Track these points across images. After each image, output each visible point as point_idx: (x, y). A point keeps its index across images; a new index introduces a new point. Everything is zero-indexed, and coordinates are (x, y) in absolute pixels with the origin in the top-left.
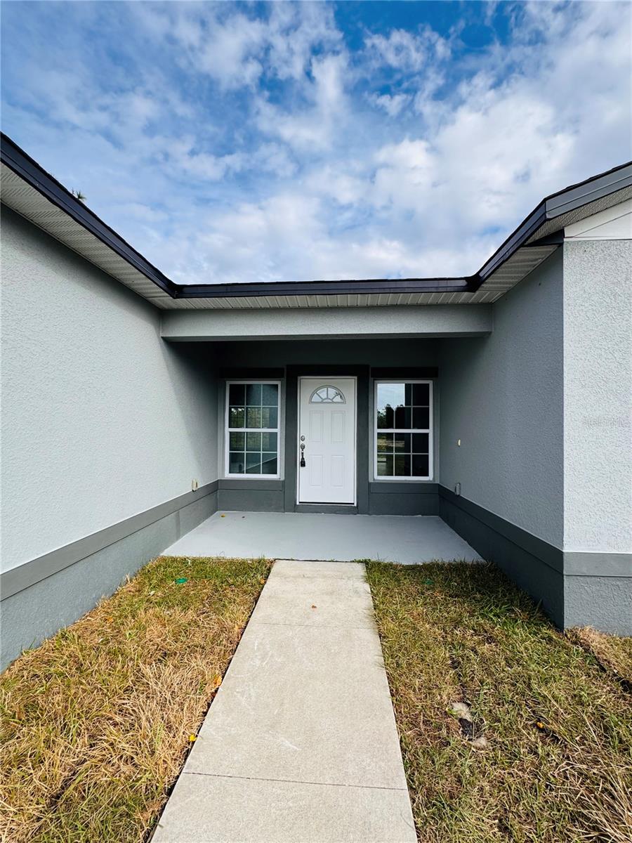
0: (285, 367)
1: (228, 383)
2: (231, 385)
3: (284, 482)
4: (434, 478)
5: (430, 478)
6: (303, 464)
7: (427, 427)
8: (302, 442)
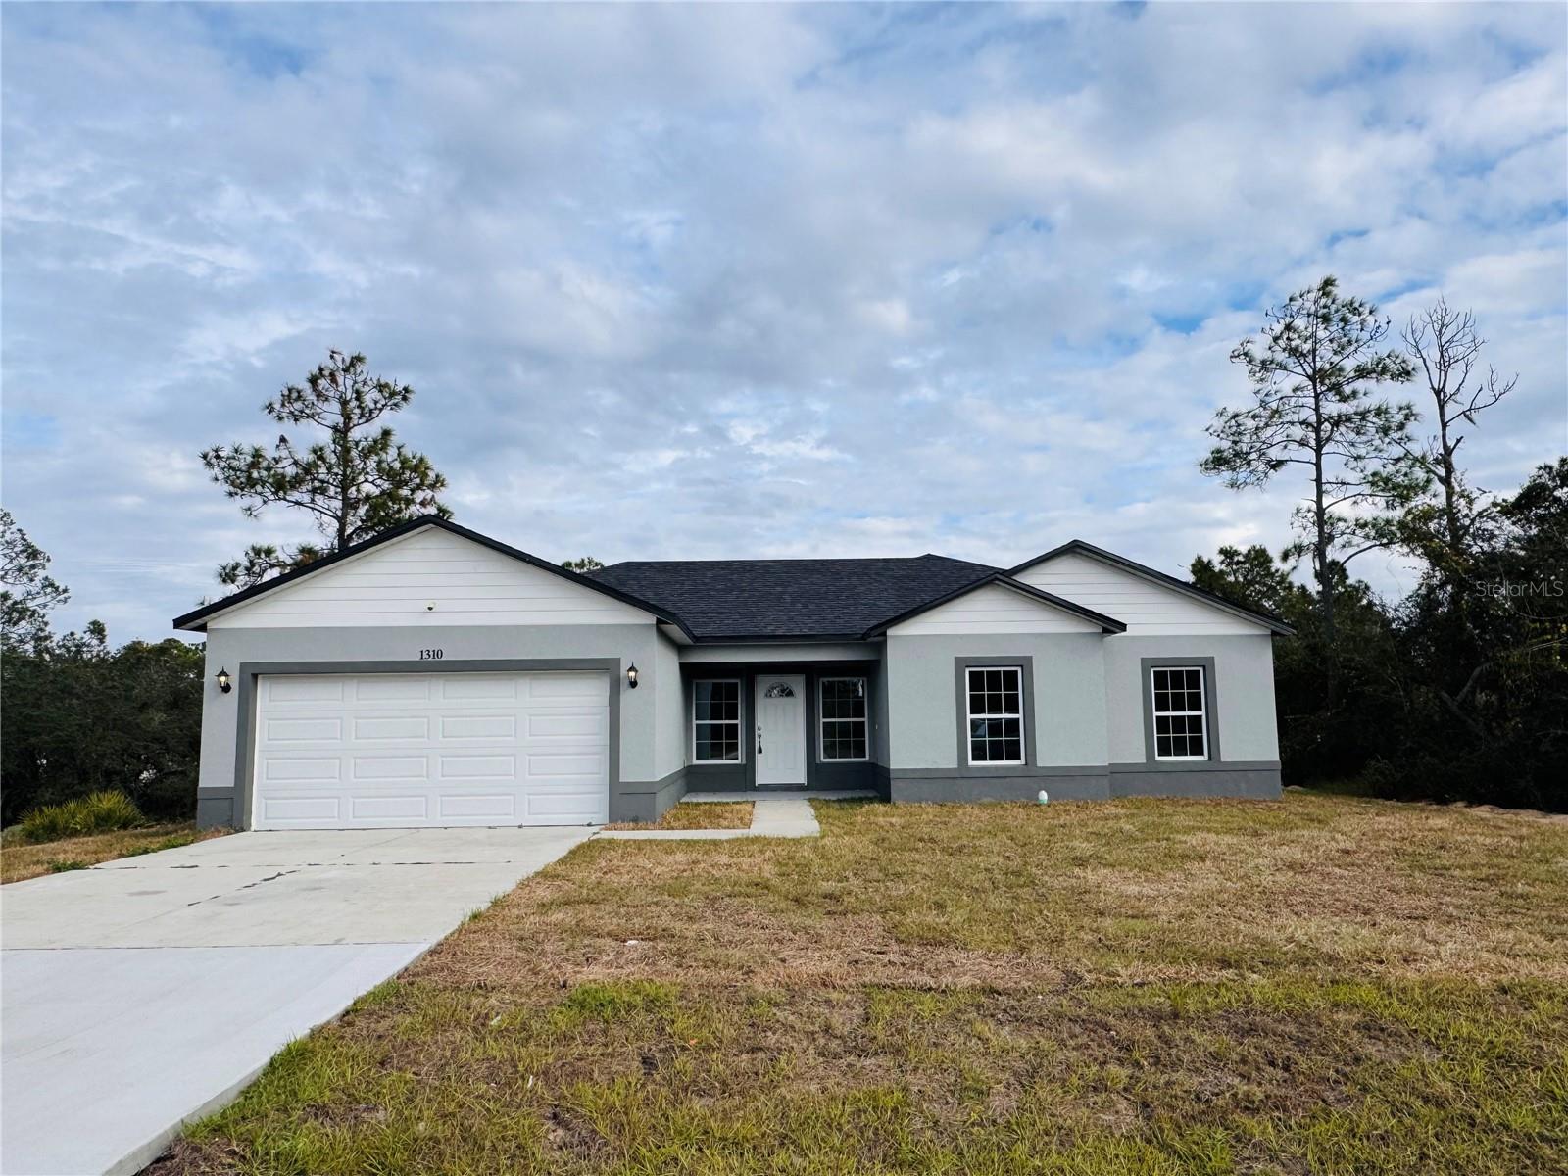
2: (697, 684)
3: (745, 766)
4: (870, 759)
5: (867, 759)
6: (760, 751)
7: (863, 716)
8: (759, 732)
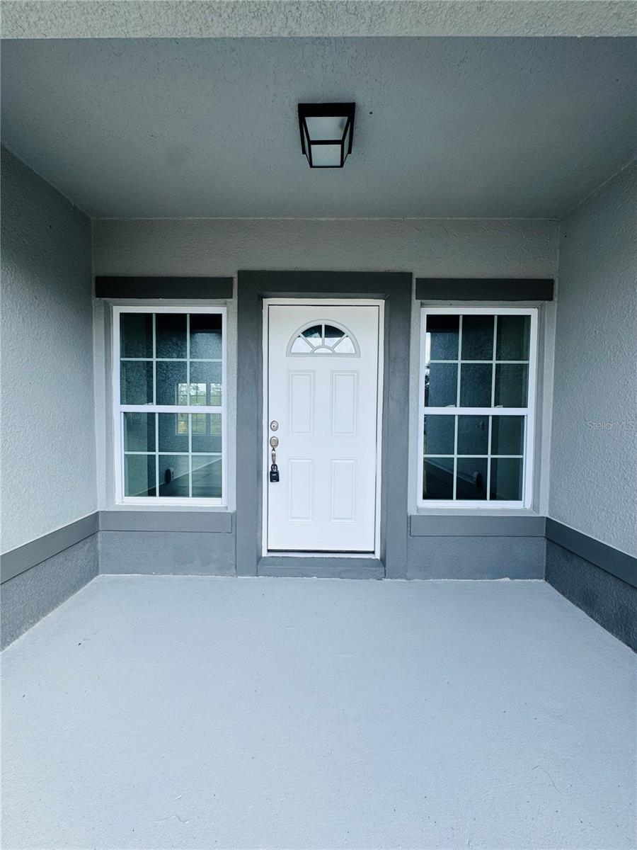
0: (235, 276)
1: (118, 310)
2: (124, 317)
4: (535, 506)
5: (525, 505)
6: (274, 477)
7: (522, 403)
8: (272, 433)
